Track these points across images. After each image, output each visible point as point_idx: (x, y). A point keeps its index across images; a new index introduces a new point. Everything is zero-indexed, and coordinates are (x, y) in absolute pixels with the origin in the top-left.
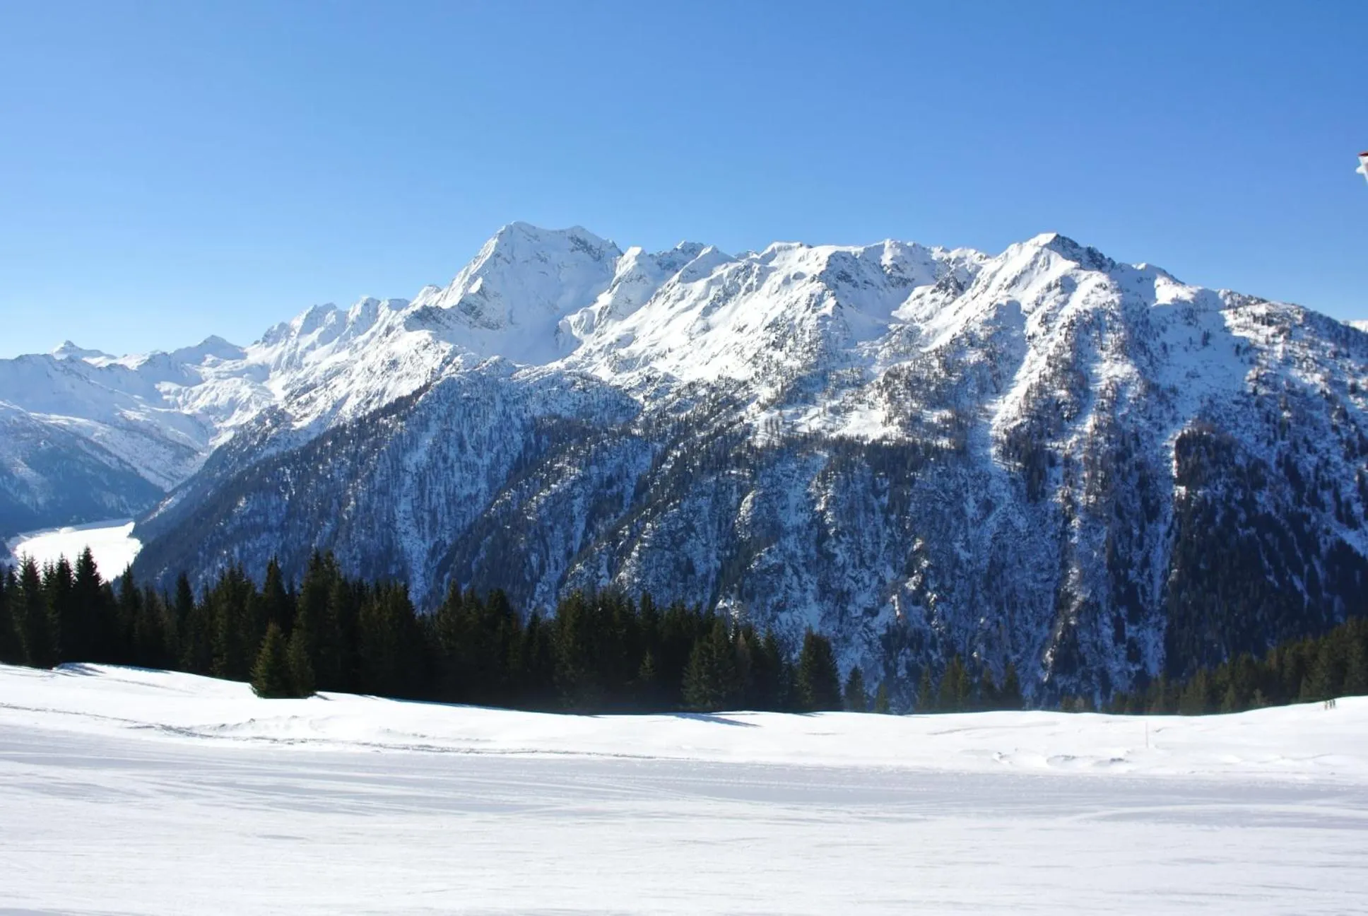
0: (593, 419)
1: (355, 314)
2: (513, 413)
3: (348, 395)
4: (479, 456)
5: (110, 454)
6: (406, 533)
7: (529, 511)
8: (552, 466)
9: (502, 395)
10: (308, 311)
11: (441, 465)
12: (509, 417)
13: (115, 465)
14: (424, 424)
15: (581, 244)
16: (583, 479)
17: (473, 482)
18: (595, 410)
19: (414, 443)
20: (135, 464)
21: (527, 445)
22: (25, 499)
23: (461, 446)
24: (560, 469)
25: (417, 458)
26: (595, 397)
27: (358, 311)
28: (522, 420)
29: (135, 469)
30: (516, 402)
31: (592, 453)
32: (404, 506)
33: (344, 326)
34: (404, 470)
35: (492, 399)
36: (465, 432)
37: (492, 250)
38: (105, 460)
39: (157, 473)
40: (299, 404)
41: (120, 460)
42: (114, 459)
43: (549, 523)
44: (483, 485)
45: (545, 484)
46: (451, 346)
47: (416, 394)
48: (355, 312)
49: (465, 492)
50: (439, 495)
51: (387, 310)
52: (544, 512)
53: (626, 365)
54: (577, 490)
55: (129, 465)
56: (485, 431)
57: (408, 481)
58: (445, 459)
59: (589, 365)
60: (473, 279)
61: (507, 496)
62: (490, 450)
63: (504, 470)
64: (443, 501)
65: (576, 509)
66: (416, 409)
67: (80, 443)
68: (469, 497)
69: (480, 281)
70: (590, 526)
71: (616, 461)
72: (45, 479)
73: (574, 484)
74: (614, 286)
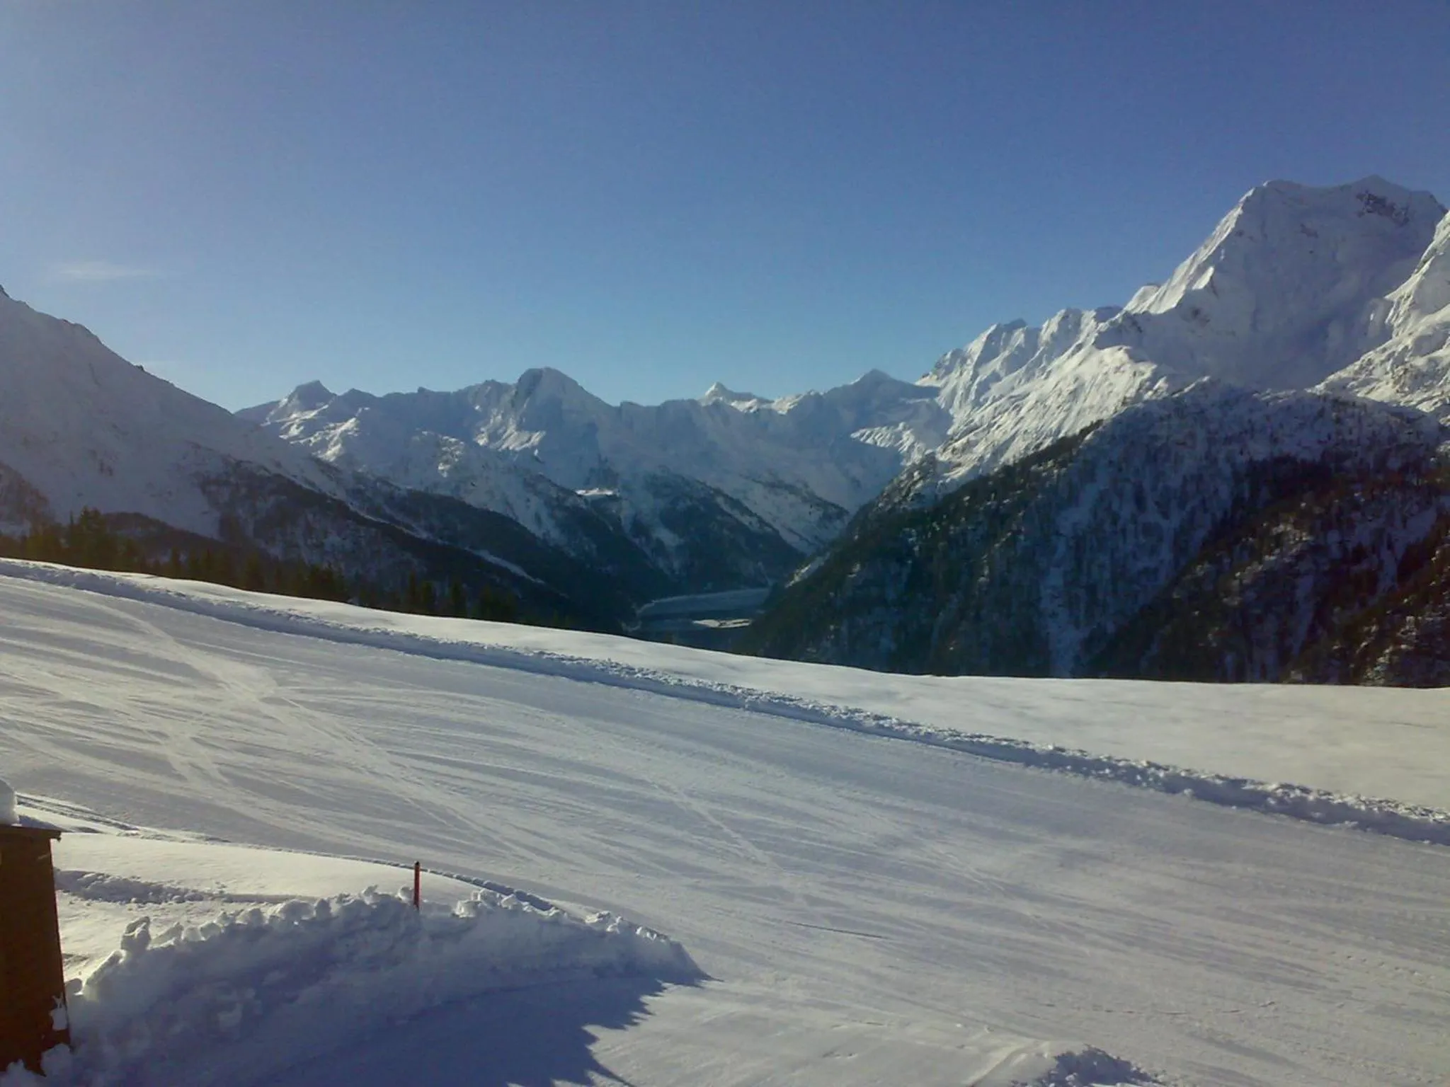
0: (1348, 464)
1: (1050, 331)
2: (1222, 456)
3: (1013, 437)
4: (1166, 515)
5: (751, 514)
6: (1054, 615)
7: (1228, 593)
8: (1268, 529)
9: (1209, 432)
10: (989, 332)
11: (1107, 527)
12: (1215, 461)
13: (755, 527)
14: (1089, 473)
15: (1377, 204)
16: (1315, 549)
17: (1153, 551)
18: (1354, 450)
19: (1073, 499)
20: (777, 526)
21: (1237, 501)
22: (661, 563)
23: (1139, 501)
24: (1280, 535)
25: (1077, 517)
26: (1355, 431)
27: (1054, 327)
28: (1233, 465)
29: (777, 532)
30: (1228, 440)
31: (1334, 511)
32: (1055, 579)
33: (1036, 348)
34: (1058, 534)
35: (1192, 436)
36: (1147, 485)
37: (1233, 226)
38: (745, 520)
39: (800, 536)
40: (954, 450)
41: (761, 521)
42: (754, 520)
43: (1258, 611)
44: (1166, 553)
45: (1256, 555)
46: (1154, 367)
47: (1084, 432)
48: (1050, 328)
49: (1140, 565)
50: (1102, 566)
51: (1093, 323)
52: (1251, 595)
53: (1420, 380)
54: (1303, 566)
55: (770, 526)
56: (1175, 481)
57: (1062, 548)
58: (1115, 520)
59: (1366, 383)
60: (1201, 270)
61: (1200, 570)
62: (1182, 505)
63: (1200, 534)
64: (1107, 575)
65: (1300, 594)
66: (1079, 452)
67: (720, 500)
68: (1146, 571)
69: (1211, 271)
70: (1321, 616)
71: (1373, 525)
72: (682, 541)
73: (1299, 557)
74: (1425, 262)
